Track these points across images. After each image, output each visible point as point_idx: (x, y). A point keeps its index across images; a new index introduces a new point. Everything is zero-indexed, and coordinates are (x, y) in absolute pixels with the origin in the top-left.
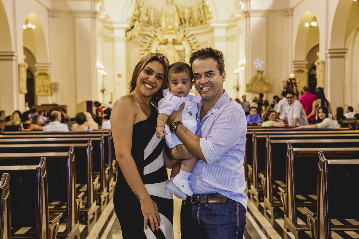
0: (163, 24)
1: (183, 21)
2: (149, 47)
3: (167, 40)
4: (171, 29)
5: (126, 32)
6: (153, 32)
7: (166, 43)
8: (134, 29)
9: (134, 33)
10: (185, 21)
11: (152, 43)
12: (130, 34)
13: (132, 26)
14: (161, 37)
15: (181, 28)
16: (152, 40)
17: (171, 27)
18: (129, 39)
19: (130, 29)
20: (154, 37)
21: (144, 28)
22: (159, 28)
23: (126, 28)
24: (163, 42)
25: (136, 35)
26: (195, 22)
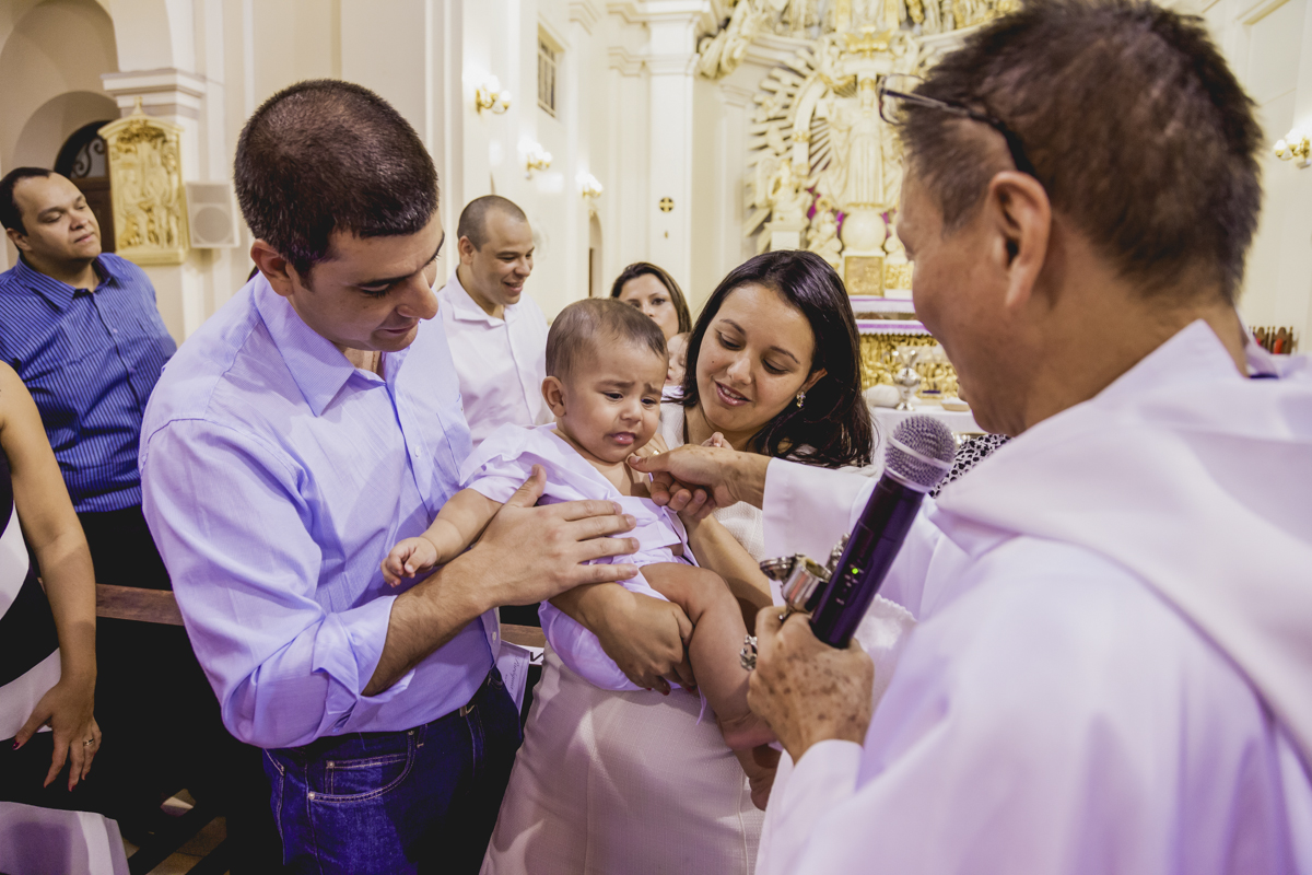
0: (842, 25)
1: (915, 12)
2: (786, 107)
3: (856, 76)
4: (870, 37)
5: (699, 41)
6: (803, 53)
7: (850, 88)
8: (733, 28)
9: (730, 44)
10: (923, 10)
11: (798, 93)
12: (713, 49)
13: (722, 17)
14: (835, 68)
15: (908, 35)
16: (797, 80)
17: (872, 29)
18: (711, 72)
19: (714, 32)
20: (805, 71)
21: (771, 36)
22: (827, 39)
23: (699, 25)
24: (841, 83)
25: (737, 55)
26: (963, 8)
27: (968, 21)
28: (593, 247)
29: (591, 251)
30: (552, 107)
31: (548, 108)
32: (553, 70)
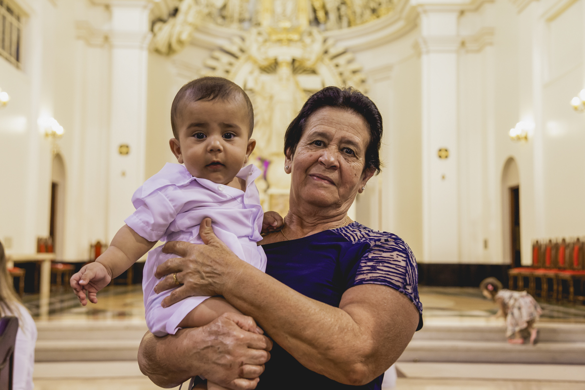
0: (266, 21)
1: (321, 15)
3: (276, 59)
4: (287, 30)
5: (153, 23)
6: (237, 41)
7: (272, 67)
8: (180, 17)
9: (178, 29)
10: (326, 13)
11: (233, 70)
12: (165, 32)
13: (171, 7)
14: (260, 51)
15: (315, 30)
16: (232, 60)
17: (287, 24)
18: (164, 49)
19: (165, 16)
20: (238, 53)
21: (211, 26)
22: (254, 31)
23: (152, 11)
24: (265, 63)
25: (184, 37)
26: (354, 12)
27: (358, 21)
28: (56, 180)
29: (54, 185)
30: (18, 59)
31: (13, 59)
32: (19, 30)
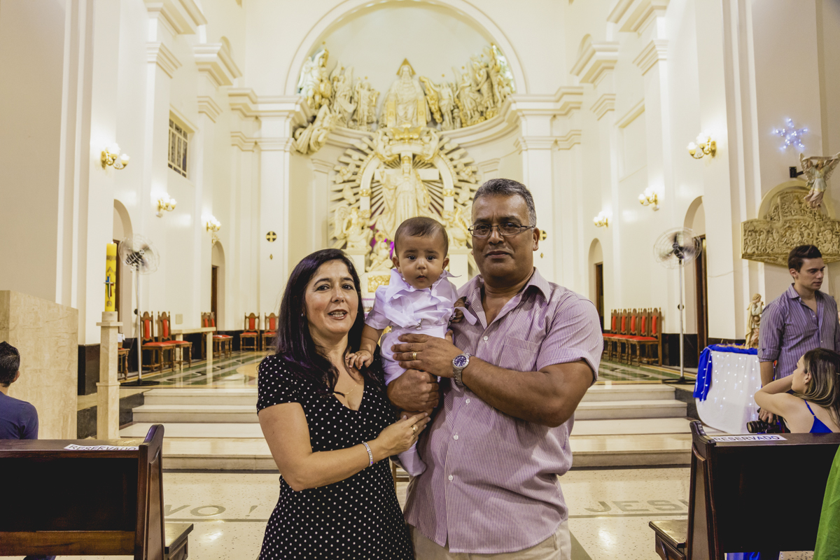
0: (391, 123)
1: (437, 116)
2: (355, 174)
3: (400, 155)
4: (408, 130)
5: (295, 129)
6: (366, 140)
8: (317, 122)
10: (442, 116)
11: (363, 165)
13: (310, 115)
14: (385, 149)
15: (432, 130)
16: (363, 157)
17: (409, 126)
18: (304, 150)
19: (305, 125)
20: (368, 151)
22: (381, 131)
23: (293, 119)
24: (390, 159)
25: (320, 139)
26: (466, 115)
27: (469, 123)
28: (216, 264)
29: (214, 269)
30: (184, 169)
31: (181, 169)
32: (186, 144)
